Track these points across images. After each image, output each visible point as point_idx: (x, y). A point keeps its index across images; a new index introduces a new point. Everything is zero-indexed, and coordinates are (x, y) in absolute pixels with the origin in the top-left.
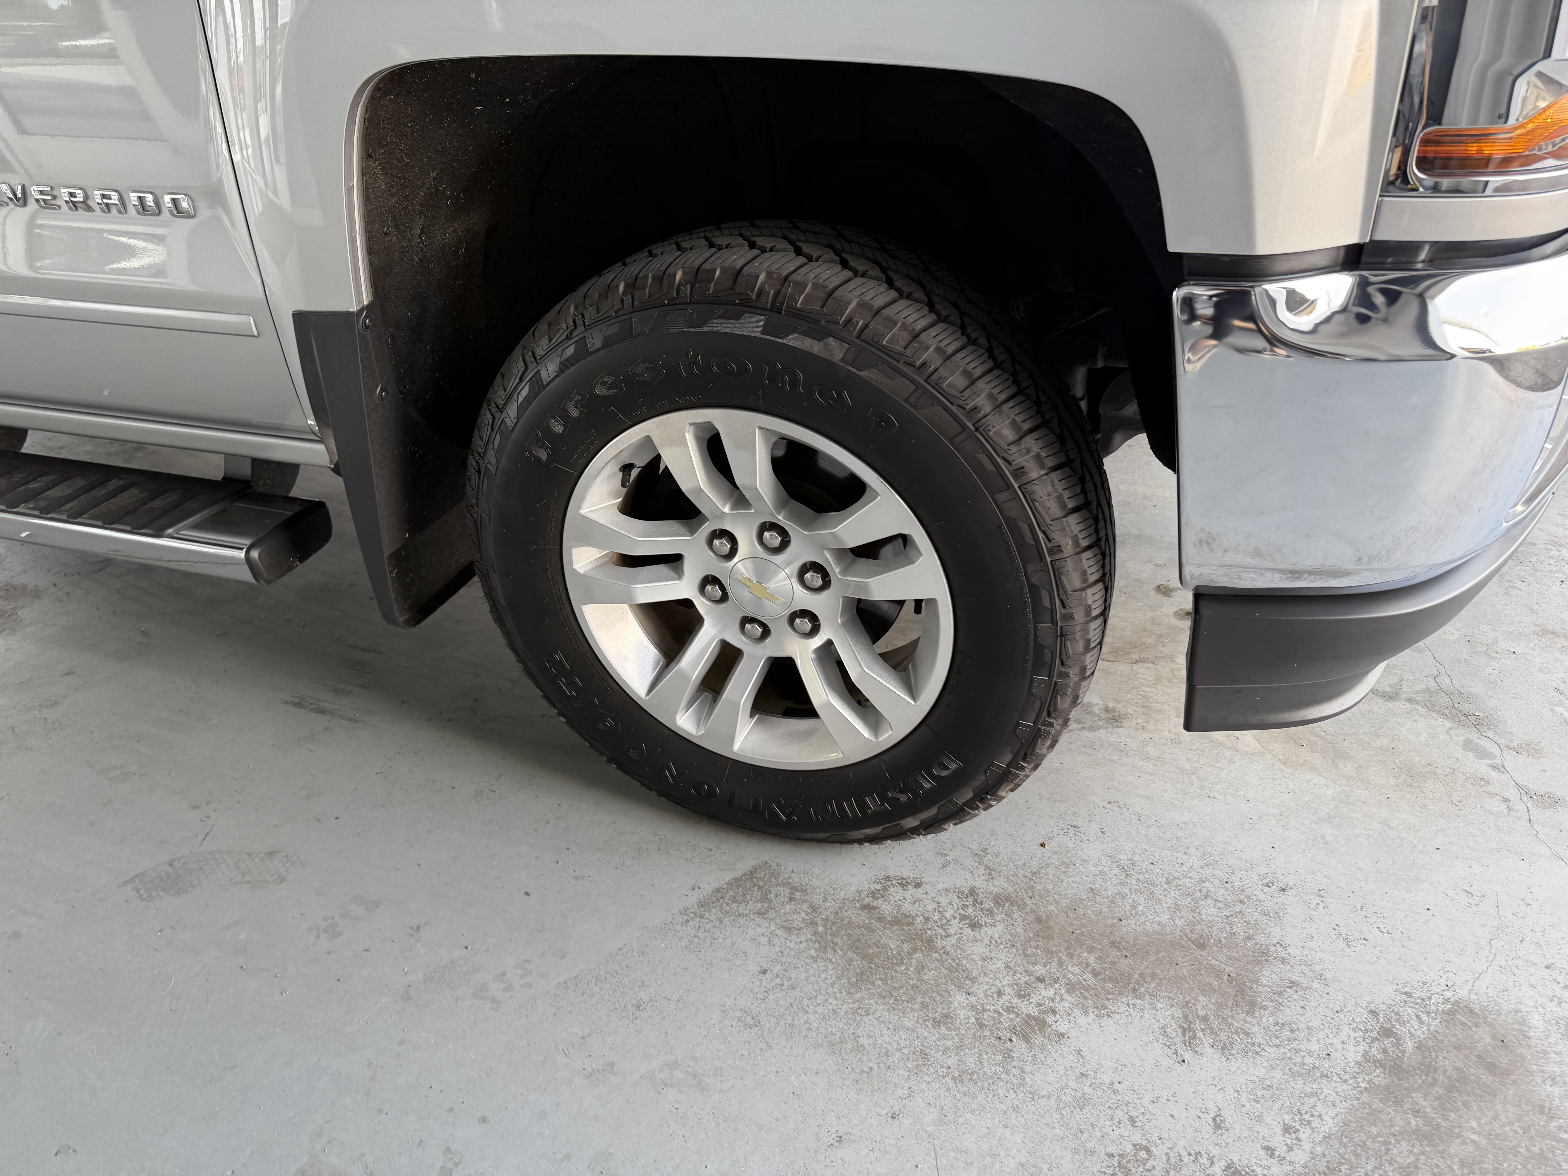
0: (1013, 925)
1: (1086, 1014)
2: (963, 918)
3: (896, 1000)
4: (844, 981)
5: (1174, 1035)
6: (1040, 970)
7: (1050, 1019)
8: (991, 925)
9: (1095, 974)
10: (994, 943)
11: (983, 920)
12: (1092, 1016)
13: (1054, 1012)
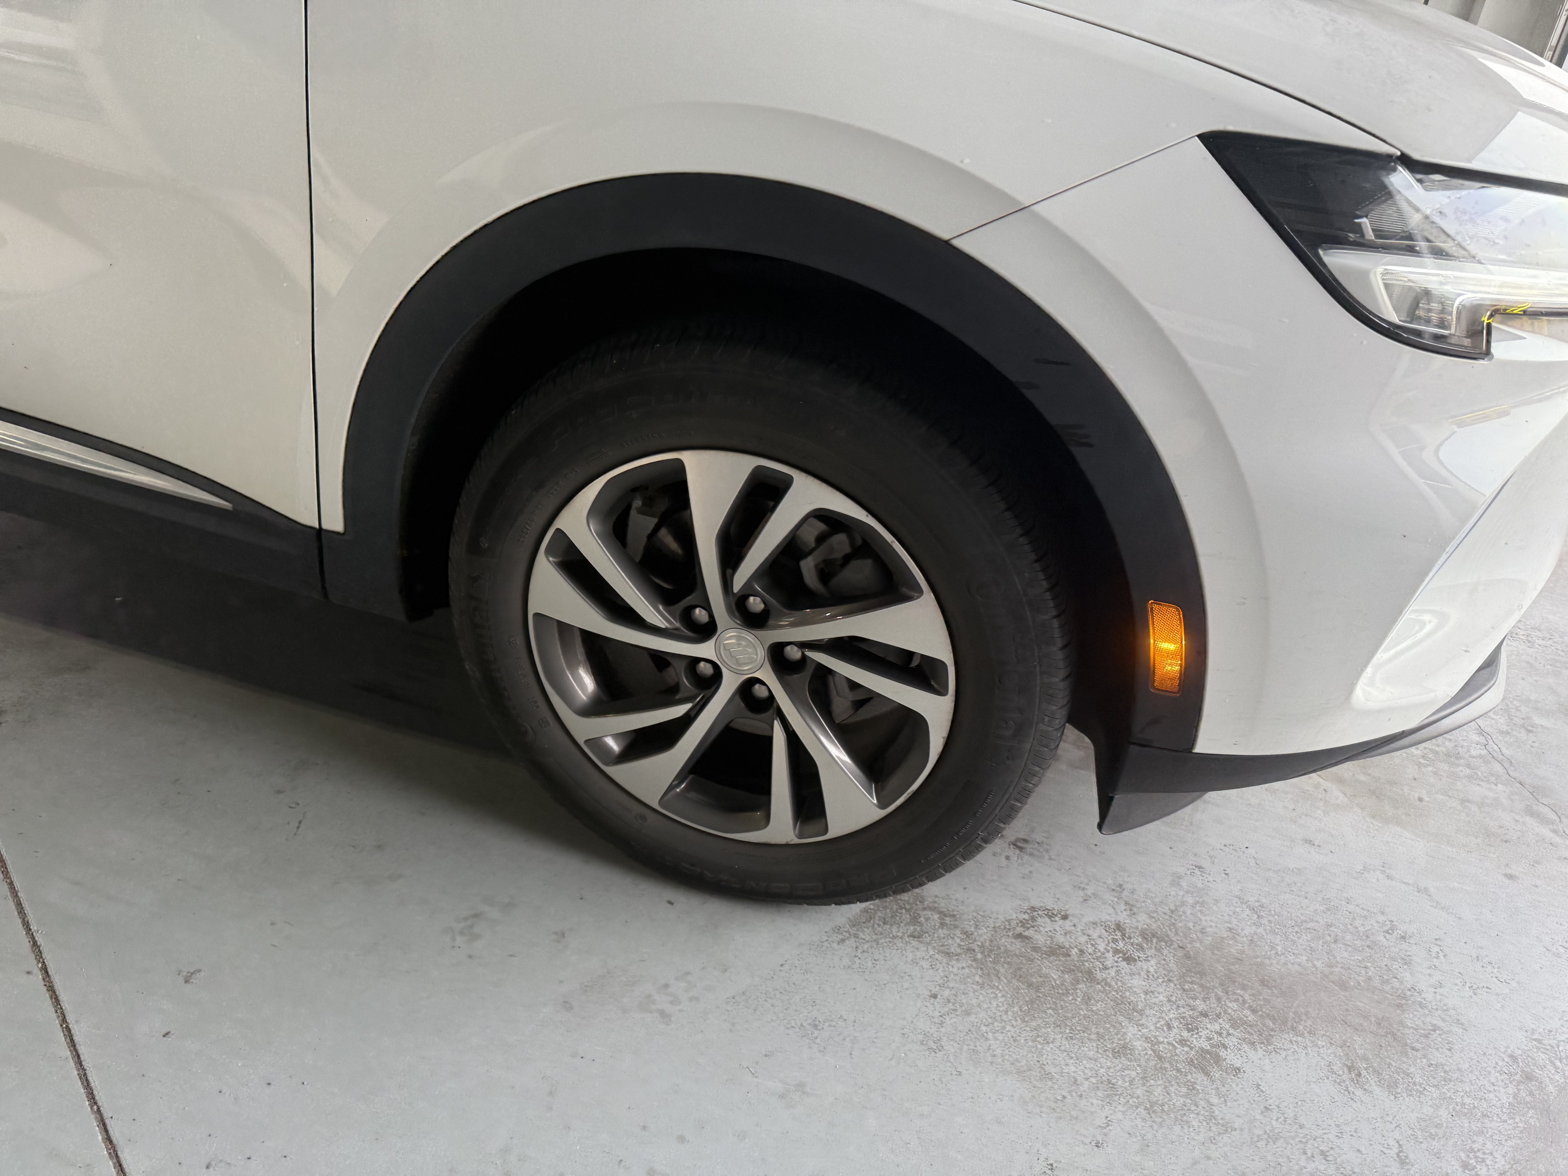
0: (1164, 960)
1: (1255, 1050)
2: (1116, 951)
3: (1071, 1029)
4: (1016, 1009)
5: (1341, 1072)
6: (1201, 1006)
7: (1223, 1053)
8: (1144, 960)
9: (1254, 1011)
10: (1151, 976)
11: (1136, 954)
12: (1260, 1050)
13: (1225, 1047)
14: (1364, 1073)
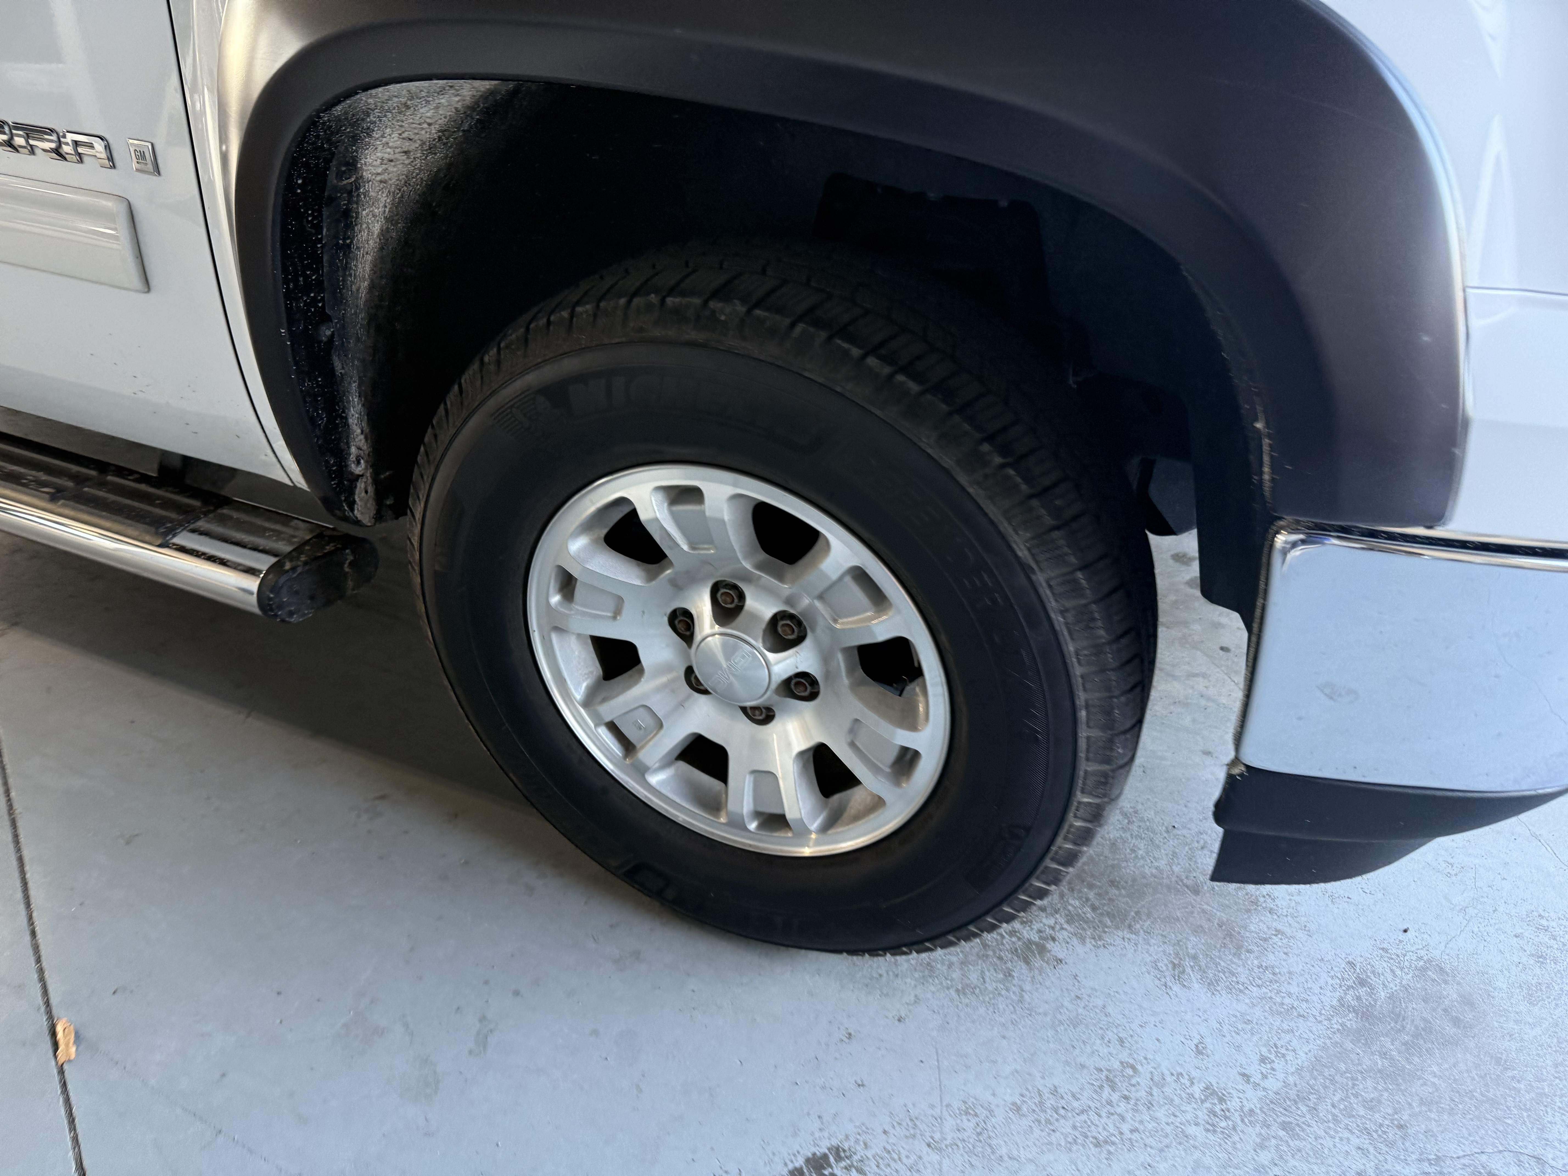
14: (1188, 970)
